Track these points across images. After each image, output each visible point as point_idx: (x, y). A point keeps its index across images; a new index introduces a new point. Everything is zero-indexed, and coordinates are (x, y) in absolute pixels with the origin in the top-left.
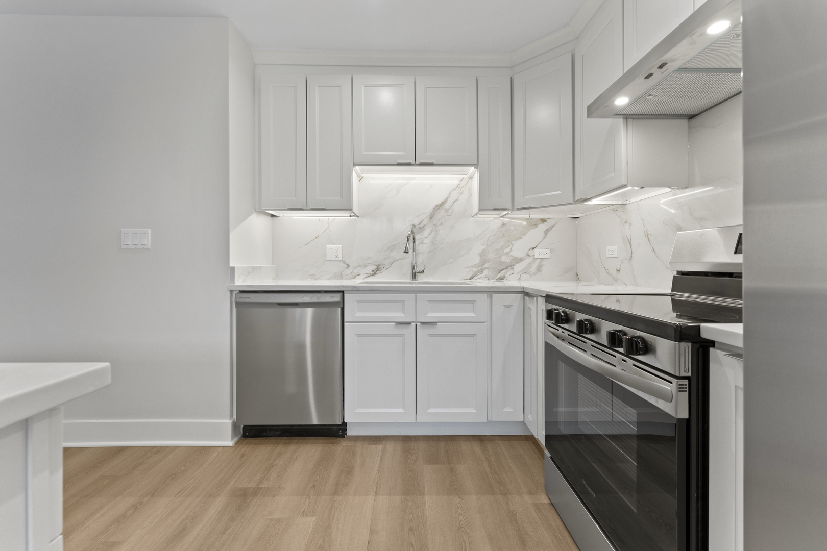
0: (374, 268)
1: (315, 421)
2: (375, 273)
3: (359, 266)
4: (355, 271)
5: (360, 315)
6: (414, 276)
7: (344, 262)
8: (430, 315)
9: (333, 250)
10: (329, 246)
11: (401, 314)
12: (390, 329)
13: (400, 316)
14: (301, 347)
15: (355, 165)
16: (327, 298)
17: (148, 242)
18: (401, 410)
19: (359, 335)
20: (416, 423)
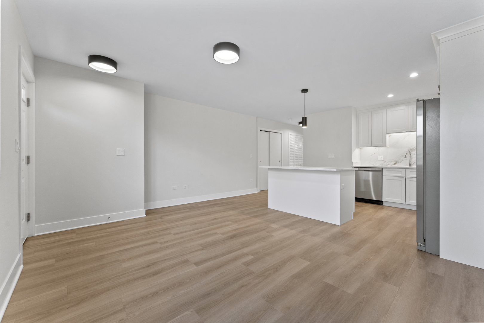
0: (395, 162)
1: (374, 199)
2: (395, 164)
3: (389, 162)
4: (388, 163)
5: (387, 174)
6: (410, 165)
7: (384, 161)
8: (411, 175)
9: (380, 157)
10: (378, 156)
11: (401, 175)
12: (397, 178)
13: (400, 175)
14: (368, 181)
15: (387, 134)
16: (378, 169)
17: (334, 156)
18: (400, 200)
19: (387, 179)
20: (405, 204)
